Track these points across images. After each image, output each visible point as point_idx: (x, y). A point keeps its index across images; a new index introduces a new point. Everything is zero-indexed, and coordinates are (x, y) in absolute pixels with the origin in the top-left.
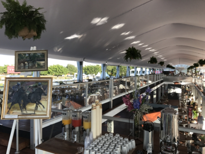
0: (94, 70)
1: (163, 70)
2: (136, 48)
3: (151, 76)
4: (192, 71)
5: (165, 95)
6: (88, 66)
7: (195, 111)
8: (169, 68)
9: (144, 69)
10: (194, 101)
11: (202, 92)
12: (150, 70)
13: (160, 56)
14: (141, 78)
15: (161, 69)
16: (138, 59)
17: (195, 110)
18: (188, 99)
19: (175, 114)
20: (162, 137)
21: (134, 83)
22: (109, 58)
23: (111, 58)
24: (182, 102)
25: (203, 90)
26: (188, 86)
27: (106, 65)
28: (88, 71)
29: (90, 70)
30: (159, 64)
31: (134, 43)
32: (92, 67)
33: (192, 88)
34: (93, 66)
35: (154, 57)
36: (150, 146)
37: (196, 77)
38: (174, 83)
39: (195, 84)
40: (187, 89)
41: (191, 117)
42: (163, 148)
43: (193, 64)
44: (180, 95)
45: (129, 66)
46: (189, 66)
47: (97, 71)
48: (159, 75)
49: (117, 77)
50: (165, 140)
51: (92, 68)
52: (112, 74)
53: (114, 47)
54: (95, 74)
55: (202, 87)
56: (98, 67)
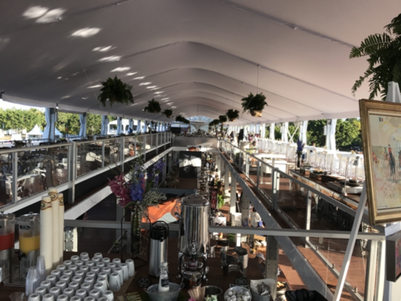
0: (25, 120)
1: (170, 125)
2: (122, 81)
3: (150, 136)
4: (216, 128)
5: (174, 170)
6: (7, 111)
7: (221, 196)
8: (180, 122)
9: (136, 123)
10: (218, 179)
11: (232, 164)
12: (148, 125)
13: (166, 99)
14: (131, 139)
15: (166, 123)
16: (127, 102)
17: (221, 193)
18: (211, 177)
19: (204, 205)
20: (183, 247)
21: (116, 149)
22: (63, 96)
23: (67, 97)
24: (202, 181)
25: (232, 160)
26: (209, 155)
27: (56, 109)
28: (9, 122)
29: (13, 119)
30: (163, 113)
31: (119, 69)
32: (19, 113)
33: (217, 157)
34: (22, 110)
35: (155, 100)
36: (165, 267)
37: (222, 138)
38: (189, 149)
39: (221, 149)
40: (209, 158)
41: (215, 206)
42: (183, 265)
43: (219, 116)
44: (199, 170)
45: (106, 115)
46: (212, 120)
47: (33, 122)
48: (163, 135)
49: (81, 137)
50: (188, 252)
51: (18, 115)
52: (68, 130)
53: (75, 74)
54: (28, 128)
55: (231, 155)
56: (35, 114)
